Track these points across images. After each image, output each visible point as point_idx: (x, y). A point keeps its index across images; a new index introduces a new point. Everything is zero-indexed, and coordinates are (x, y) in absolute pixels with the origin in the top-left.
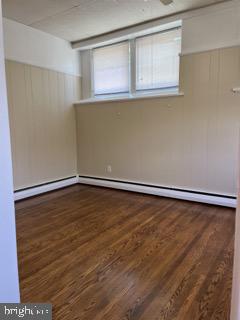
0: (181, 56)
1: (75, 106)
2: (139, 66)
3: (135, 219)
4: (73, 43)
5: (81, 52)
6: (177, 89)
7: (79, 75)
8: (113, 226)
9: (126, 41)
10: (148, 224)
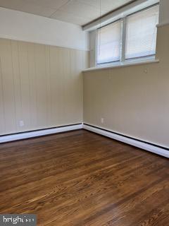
0: (158, 27)
1: (83, 72)
3: (101, 164)
4: (83, 27)
5: (90, 32)
6: (154, 57)
8: (79, 167)
9: (120, 19)
10: (108, 170)
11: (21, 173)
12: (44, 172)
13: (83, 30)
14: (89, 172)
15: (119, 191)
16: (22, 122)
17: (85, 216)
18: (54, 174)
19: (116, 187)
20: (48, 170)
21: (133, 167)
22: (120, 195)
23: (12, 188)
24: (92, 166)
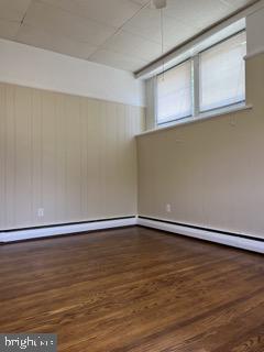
2: (203, 84)
3: (170, 266)
4: (136, 73)
5: (146, 82)
7: (142, 105)
8: (133, 270)
10: (180, 274)
11: (37, 278)
12: (75, 276)
13: (136, 78)
14: (149, 277)
15: (201, 300)
16: (40, 210)
17: (144, 333)
18: (92, 279)
19: (196, 295)
20: (82, 274)
21: (224, 270)
22: (203, 304)
23: (20, 296)
24: (156, 269)
